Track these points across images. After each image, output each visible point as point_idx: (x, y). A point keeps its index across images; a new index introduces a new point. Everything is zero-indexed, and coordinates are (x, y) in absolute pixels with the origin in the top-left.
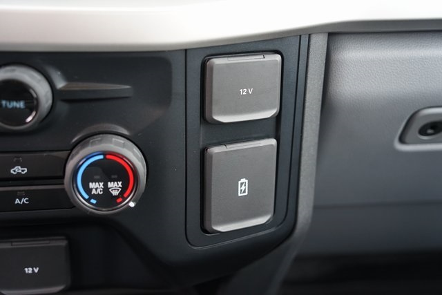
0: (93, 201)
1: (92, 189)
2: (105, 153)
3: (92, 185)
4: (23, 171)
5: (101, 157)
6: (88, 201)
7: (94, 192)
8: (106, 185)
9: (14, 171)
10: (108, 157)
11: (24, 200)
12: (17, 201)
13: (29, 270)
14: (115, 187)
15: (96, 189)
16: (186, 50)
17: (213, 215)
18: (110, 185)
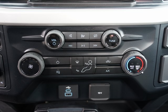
0: (131, 71)
1: (131, 67)
2: (135, 56)
3: (131, 66)
4: (109, 62)
5: (135, 57)
6: (129, 71)
7: (131, 68)
8: (135, 67)
9: (107, 62)
10: (137, 57)
11: (108, 71)
12: (107, 71)
13: (99, 93)
14: (137, 67)
15: (132, 68)
16: (160, 24)
17: (163, 77)
18: (136, 66)
